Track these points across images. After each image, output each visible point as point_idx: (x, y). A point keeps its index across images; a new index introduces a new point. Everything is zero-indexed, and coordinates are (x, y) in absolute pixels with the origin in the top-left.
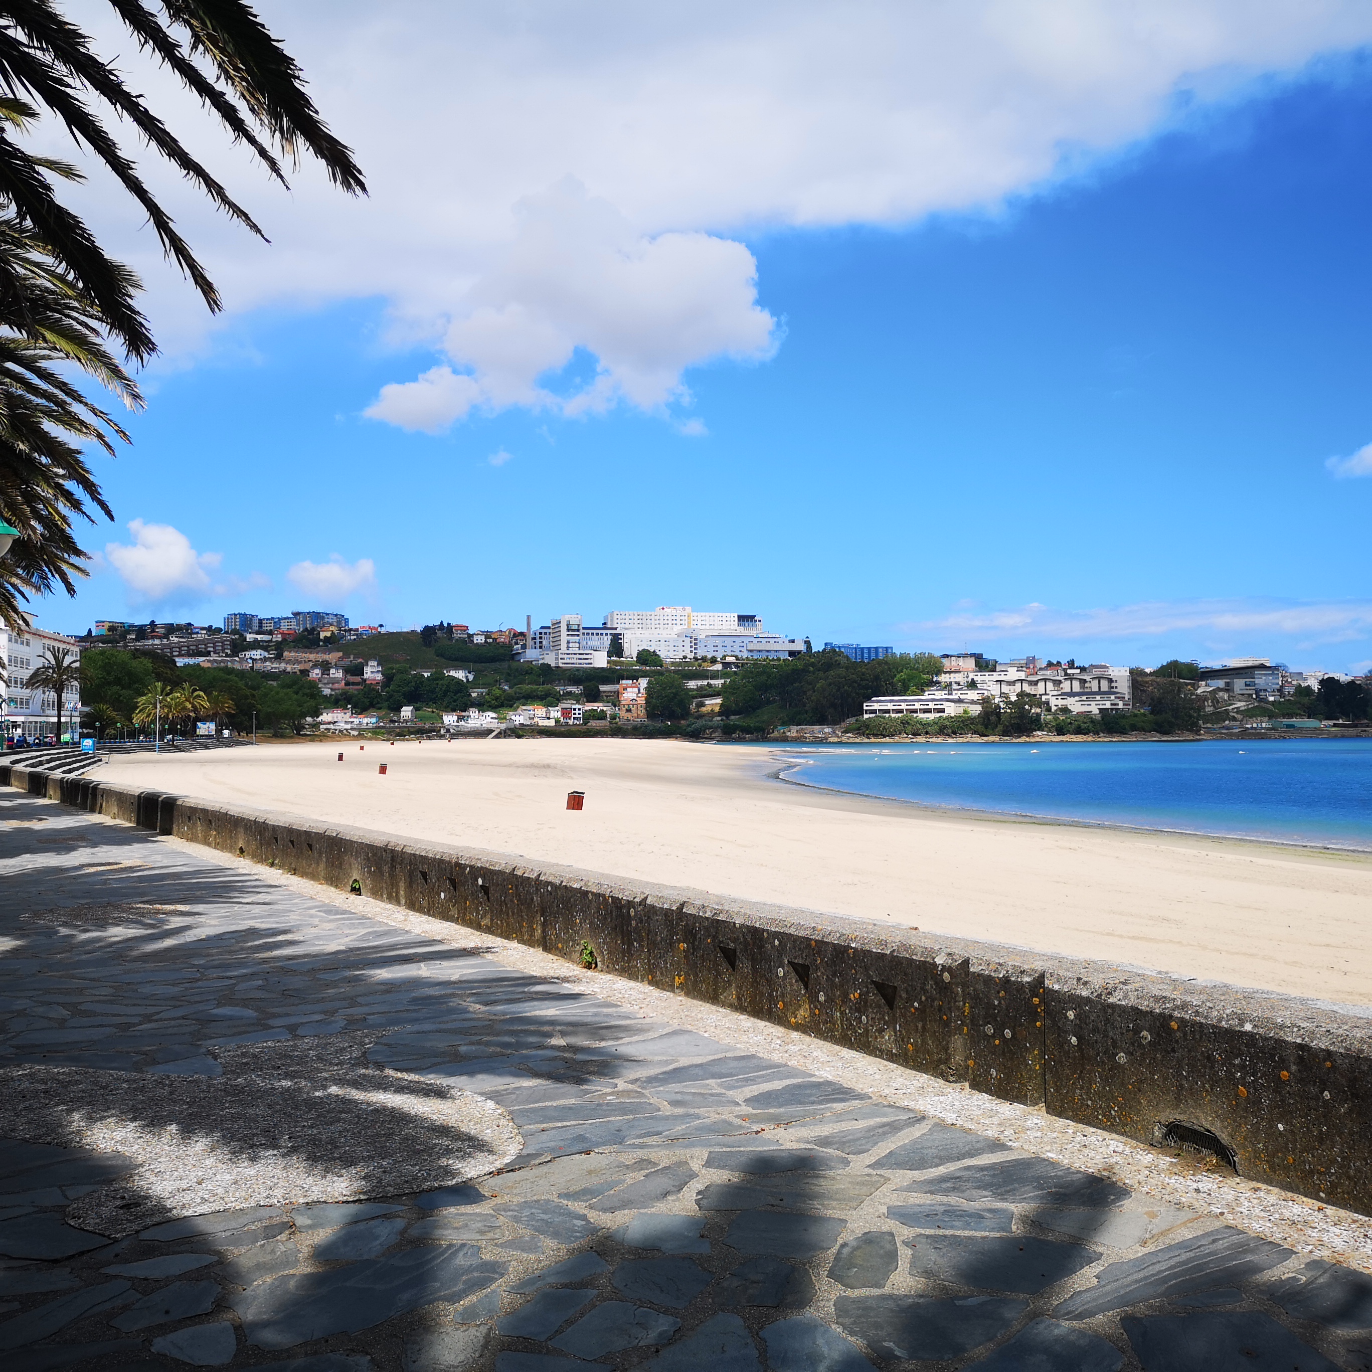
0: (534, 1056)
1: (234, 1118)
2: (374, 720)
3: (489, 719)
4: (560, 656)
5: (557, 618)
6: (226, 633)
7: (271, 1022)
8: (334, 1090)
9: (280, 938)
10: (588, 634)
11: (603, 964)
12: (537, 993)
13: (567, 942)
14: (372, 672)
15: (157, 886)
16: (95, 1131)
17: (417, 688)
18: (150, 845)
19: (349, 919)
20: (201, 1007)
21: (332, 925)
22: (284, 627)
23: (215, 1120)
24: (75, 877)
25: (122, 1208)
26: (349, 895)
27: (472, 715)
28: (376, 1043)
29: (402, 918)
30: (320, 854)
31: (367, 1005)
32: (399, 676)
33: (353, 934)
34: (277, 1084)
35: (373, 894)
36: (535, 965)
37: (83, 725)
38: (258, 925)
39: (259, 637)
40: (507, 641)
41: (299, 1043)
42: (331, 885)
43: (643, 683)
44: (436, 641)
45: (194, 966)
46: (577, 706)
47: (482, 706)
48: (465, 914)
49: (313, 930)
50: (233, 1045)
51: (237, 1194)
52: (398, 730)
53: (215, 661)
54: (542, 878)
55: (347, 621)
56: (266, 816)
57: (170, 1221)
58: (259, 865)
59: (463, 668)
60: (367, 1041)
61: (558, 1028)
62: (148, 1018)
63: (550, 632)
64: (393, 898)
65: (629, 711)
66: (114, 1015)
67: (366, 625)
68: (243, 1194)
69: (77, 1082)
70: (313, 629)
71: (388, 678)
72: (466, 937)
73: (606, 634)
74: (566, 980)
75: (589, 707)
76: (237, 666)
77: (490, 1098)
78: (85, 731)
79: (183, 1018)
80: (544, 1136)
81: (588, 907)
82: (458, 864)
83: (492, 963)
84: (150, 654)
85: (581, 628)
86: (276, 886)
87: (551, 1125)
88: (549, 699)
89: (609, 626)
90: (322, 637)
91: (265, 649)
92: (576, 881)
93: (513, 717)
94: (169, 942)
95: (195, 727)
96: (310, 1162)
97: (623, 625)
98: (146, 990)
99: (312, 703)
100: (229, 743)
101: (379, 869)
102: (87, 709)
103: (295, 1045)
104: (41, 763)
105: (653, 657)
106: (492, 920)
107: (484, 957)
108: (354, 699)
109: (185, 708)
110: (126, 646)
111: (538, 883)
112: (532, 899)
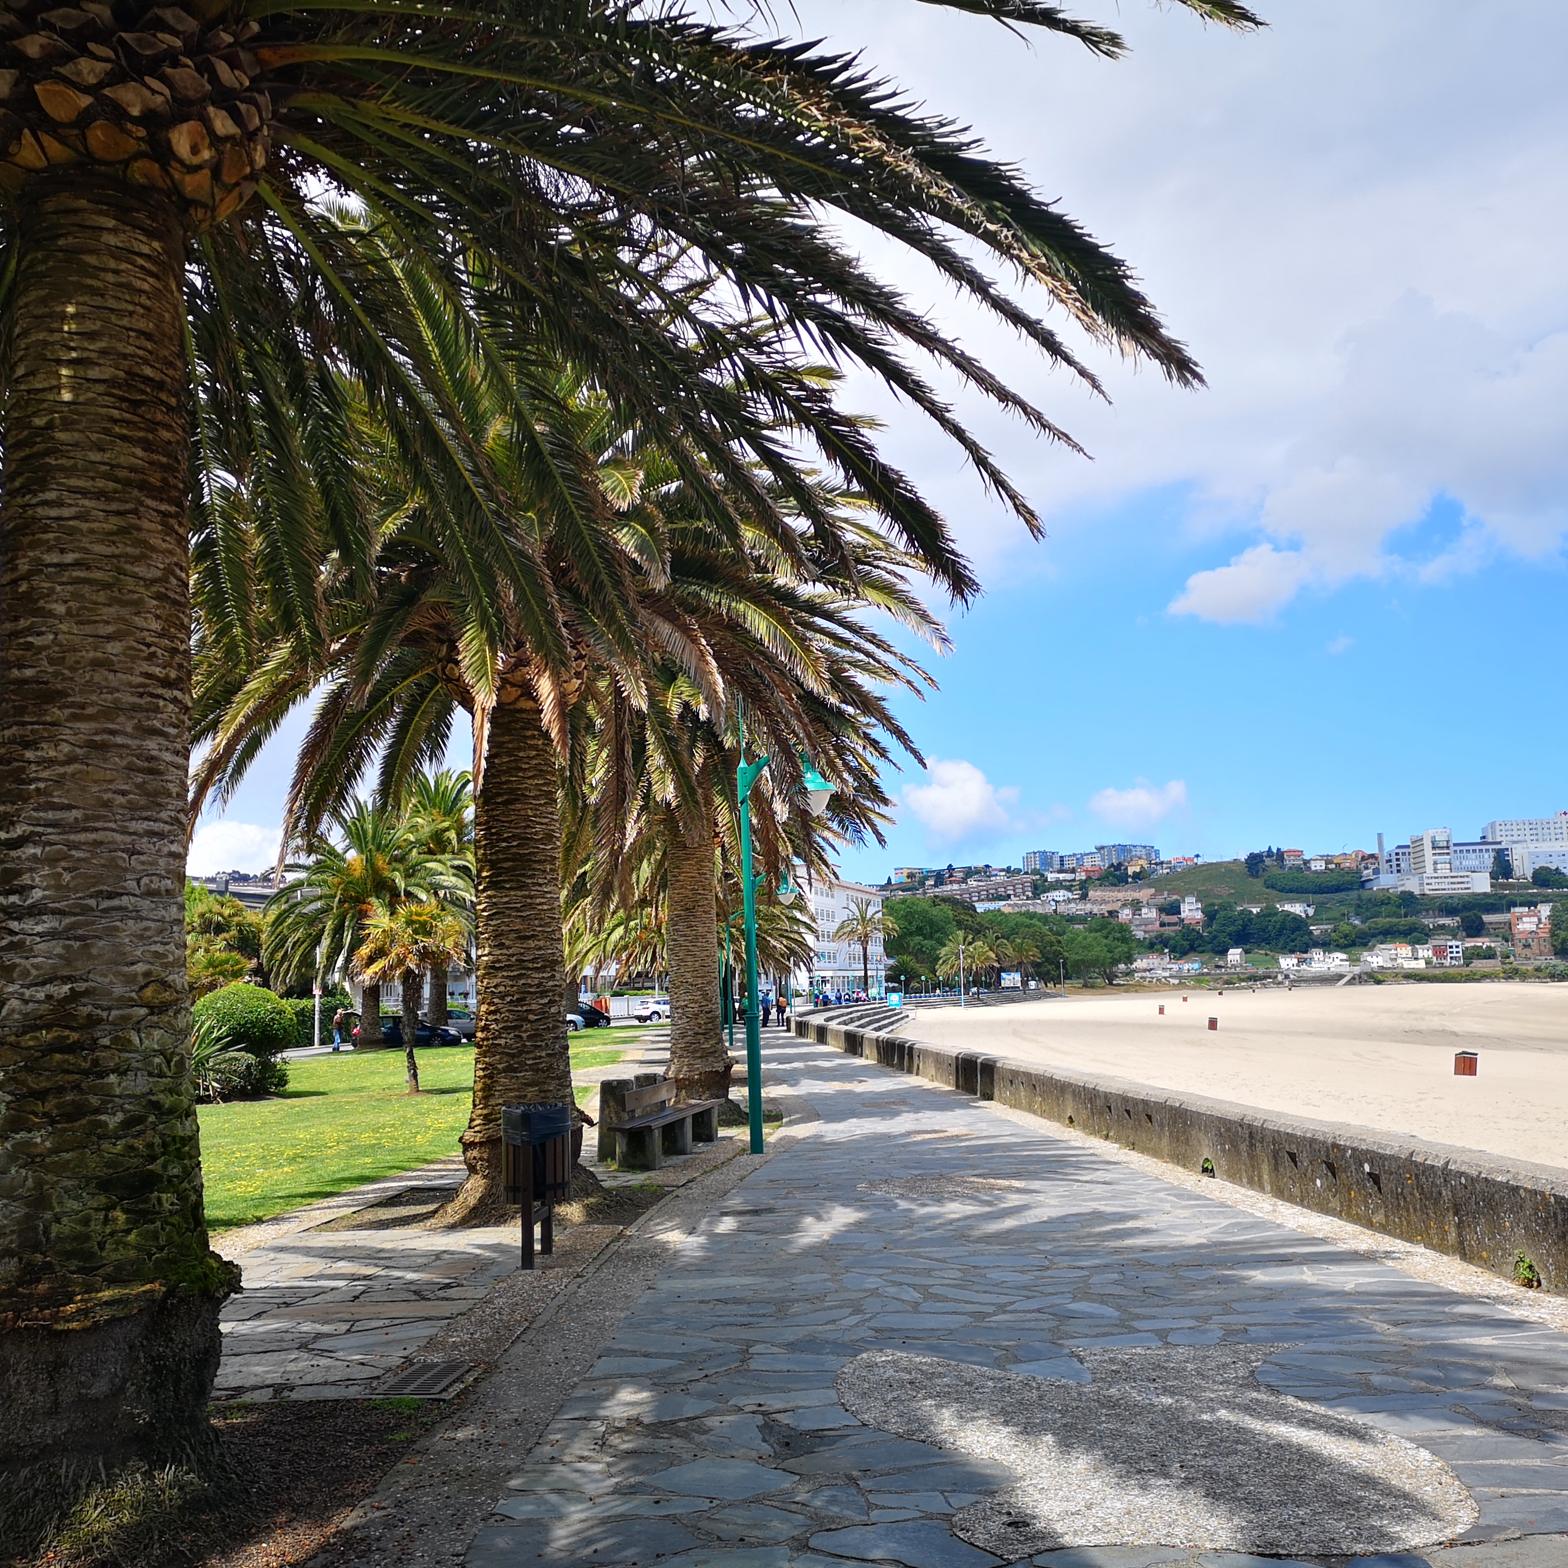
0: (1473, 1397)
1: (1115, 1435)
2: (1196, 966)
3: (1337, 962)
4: (1426, 881)
5: (1418, 834)
6: (1026, 873)
7: (1136, 1324)
8: (1223, 1414)
9: (1130, 1224)
10: (1461, 851)
11: (1550, 1282)
12: (1462, 1315)
13: (1493, 1251)
14: (1191, 911)
15: (987, 1158)
16: (969, 1433)
17: (1245, 926)
18: (973, 1111)
19: (1204, 1206)
20: (1056, 1300)
21: (1186, 1213)
22: (1088, 863)
23: (1093, 1435)
24: (904, 1145)
25: (1010, 1525)
26: (1200, 1177)
27: (1316, 957)
28: (1265, 1362)
29: (1271, 1208)
30: (1162, 1126)
31: (1244, 1313)
32: (1223, 913)
33: (1214, 1225)
34: (1156, 1400)
35: (1229, 1176)
36: (1453, 1278)
37: (888, 979)
38: (1102, 1208)
39: (1061, 876)
40: (1354, 865)
41: (1173, 1352)
42: (1178, 1163)
43: (1545, 910)
44: (1264, 870)
45: (1041, 1252)
46: (1454, 943)
47: (1327, 945)
48: (1349, 1207)
49: (1166, 1217)
50: (1097, 1349)
51: (1133, 1527)
52: (1225, 977)
53: (1016, 905)
54: (1452, 1167)
55: (1157, 852)
56: (1095, 1081)
57: (1063, 1548)
58: (1092, 1137)
59: (1297, 901)
60: (1253, 1357)
61: (1499, 1364)
62: (1002, 1309)
63: (1411, 851)
64: (1255, 1183)
65: (1527, 946)
66: (966, 1302)
67: (1180, 856)
68: (1140, 1527)
69: (941, 1375)
70: (1120, 864)
71: (1210, 916)
72: (1355, 1238)
73: (1487, 850)
74: (1499, 1300)
75: (1470, 943)
76: (1040, 910)
77: (1423, 1446)
78: (891, 985)
79: (1039, 1311)
80: (1506, 1505)
81: (1521, 1207)
82: (1335, 1145)
83: (1393, 1271)
84: (949, 900)
85: (1451, 844)
86: (1115, 1163)
87: (1513, 1491)
88: (1415, 935)
89: (1490, 840)
90: (1130, 872)
91: (1069, 889)
92: (1501, 1172)
93: (1369, 959)
94: (1009, 1223)
95: (999, 978)
96: (1210, 1499)
97: (1510, 838)
98: (994, 1275)
99: (1124, 948)
100: (1039, 996)
101: (1235, 1146)
102: (891, 962)
103: (1169, 1355)
104: (852, 1021)
105: (1557, 877)
106: (1387, 1216)
107: (1382, 1263)
108: (1172, 942)
109: (988, 958)
110: (925, 893)
111: (1446, 1173)
112: (1440, 1193)
